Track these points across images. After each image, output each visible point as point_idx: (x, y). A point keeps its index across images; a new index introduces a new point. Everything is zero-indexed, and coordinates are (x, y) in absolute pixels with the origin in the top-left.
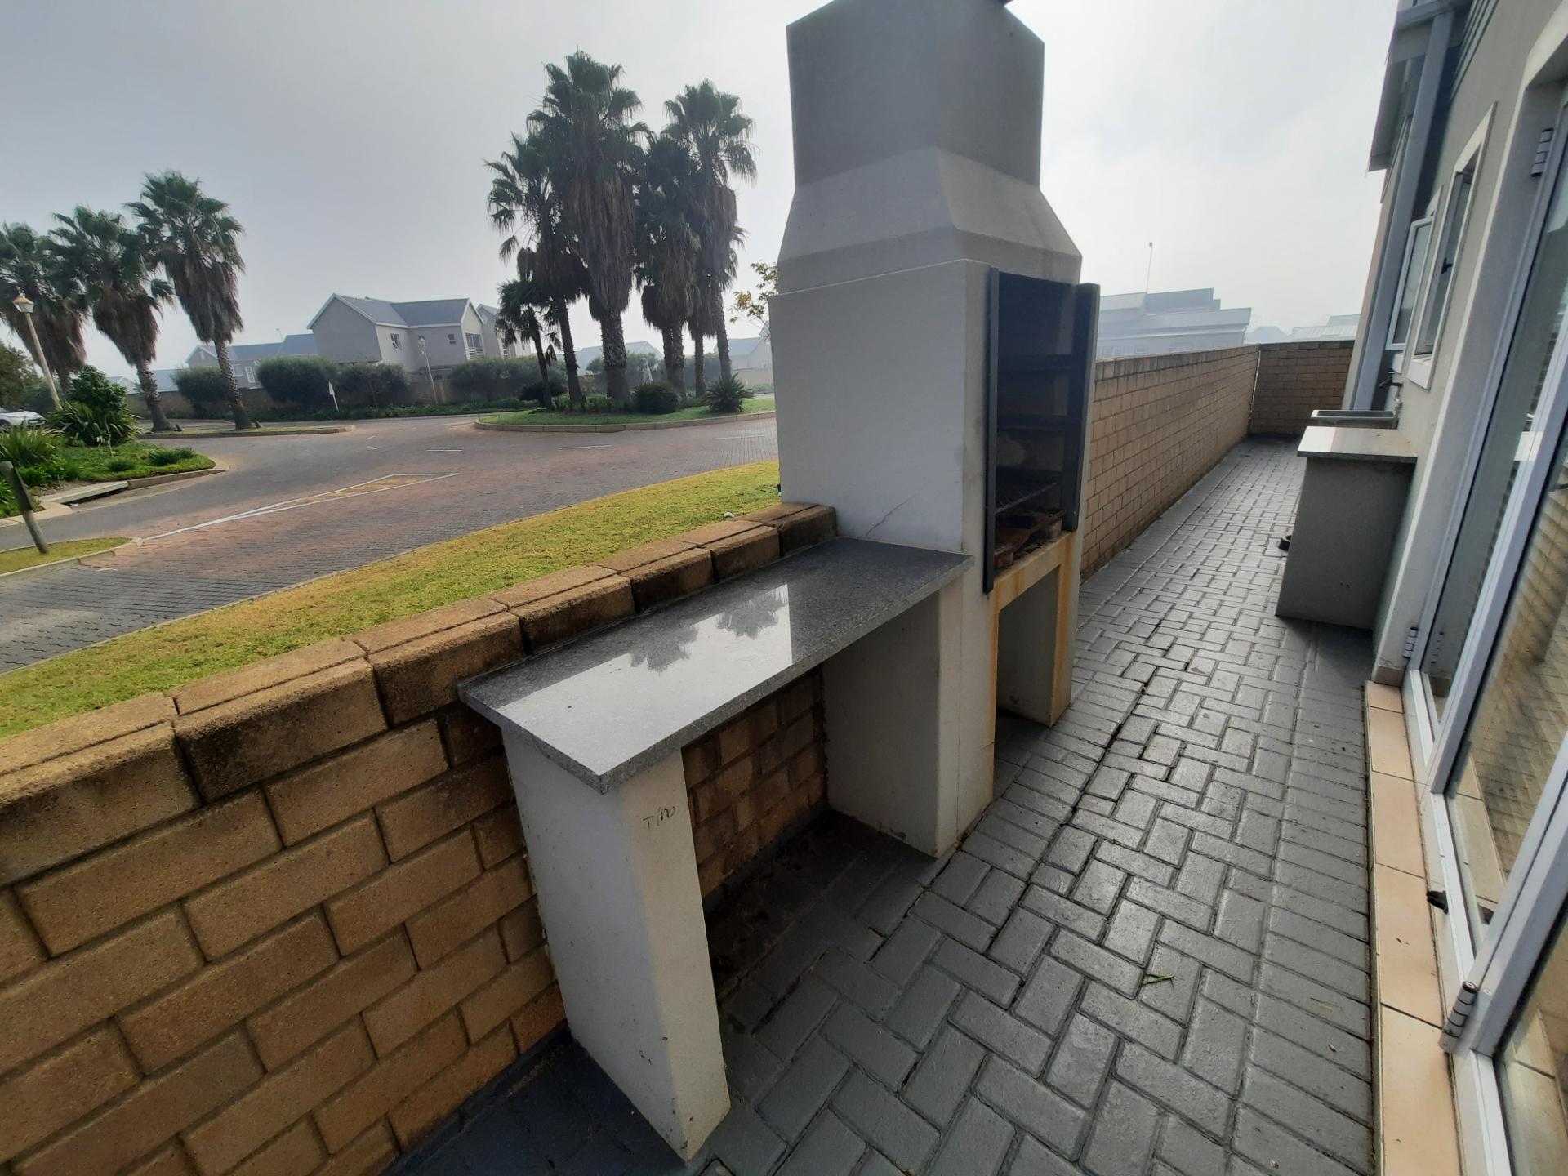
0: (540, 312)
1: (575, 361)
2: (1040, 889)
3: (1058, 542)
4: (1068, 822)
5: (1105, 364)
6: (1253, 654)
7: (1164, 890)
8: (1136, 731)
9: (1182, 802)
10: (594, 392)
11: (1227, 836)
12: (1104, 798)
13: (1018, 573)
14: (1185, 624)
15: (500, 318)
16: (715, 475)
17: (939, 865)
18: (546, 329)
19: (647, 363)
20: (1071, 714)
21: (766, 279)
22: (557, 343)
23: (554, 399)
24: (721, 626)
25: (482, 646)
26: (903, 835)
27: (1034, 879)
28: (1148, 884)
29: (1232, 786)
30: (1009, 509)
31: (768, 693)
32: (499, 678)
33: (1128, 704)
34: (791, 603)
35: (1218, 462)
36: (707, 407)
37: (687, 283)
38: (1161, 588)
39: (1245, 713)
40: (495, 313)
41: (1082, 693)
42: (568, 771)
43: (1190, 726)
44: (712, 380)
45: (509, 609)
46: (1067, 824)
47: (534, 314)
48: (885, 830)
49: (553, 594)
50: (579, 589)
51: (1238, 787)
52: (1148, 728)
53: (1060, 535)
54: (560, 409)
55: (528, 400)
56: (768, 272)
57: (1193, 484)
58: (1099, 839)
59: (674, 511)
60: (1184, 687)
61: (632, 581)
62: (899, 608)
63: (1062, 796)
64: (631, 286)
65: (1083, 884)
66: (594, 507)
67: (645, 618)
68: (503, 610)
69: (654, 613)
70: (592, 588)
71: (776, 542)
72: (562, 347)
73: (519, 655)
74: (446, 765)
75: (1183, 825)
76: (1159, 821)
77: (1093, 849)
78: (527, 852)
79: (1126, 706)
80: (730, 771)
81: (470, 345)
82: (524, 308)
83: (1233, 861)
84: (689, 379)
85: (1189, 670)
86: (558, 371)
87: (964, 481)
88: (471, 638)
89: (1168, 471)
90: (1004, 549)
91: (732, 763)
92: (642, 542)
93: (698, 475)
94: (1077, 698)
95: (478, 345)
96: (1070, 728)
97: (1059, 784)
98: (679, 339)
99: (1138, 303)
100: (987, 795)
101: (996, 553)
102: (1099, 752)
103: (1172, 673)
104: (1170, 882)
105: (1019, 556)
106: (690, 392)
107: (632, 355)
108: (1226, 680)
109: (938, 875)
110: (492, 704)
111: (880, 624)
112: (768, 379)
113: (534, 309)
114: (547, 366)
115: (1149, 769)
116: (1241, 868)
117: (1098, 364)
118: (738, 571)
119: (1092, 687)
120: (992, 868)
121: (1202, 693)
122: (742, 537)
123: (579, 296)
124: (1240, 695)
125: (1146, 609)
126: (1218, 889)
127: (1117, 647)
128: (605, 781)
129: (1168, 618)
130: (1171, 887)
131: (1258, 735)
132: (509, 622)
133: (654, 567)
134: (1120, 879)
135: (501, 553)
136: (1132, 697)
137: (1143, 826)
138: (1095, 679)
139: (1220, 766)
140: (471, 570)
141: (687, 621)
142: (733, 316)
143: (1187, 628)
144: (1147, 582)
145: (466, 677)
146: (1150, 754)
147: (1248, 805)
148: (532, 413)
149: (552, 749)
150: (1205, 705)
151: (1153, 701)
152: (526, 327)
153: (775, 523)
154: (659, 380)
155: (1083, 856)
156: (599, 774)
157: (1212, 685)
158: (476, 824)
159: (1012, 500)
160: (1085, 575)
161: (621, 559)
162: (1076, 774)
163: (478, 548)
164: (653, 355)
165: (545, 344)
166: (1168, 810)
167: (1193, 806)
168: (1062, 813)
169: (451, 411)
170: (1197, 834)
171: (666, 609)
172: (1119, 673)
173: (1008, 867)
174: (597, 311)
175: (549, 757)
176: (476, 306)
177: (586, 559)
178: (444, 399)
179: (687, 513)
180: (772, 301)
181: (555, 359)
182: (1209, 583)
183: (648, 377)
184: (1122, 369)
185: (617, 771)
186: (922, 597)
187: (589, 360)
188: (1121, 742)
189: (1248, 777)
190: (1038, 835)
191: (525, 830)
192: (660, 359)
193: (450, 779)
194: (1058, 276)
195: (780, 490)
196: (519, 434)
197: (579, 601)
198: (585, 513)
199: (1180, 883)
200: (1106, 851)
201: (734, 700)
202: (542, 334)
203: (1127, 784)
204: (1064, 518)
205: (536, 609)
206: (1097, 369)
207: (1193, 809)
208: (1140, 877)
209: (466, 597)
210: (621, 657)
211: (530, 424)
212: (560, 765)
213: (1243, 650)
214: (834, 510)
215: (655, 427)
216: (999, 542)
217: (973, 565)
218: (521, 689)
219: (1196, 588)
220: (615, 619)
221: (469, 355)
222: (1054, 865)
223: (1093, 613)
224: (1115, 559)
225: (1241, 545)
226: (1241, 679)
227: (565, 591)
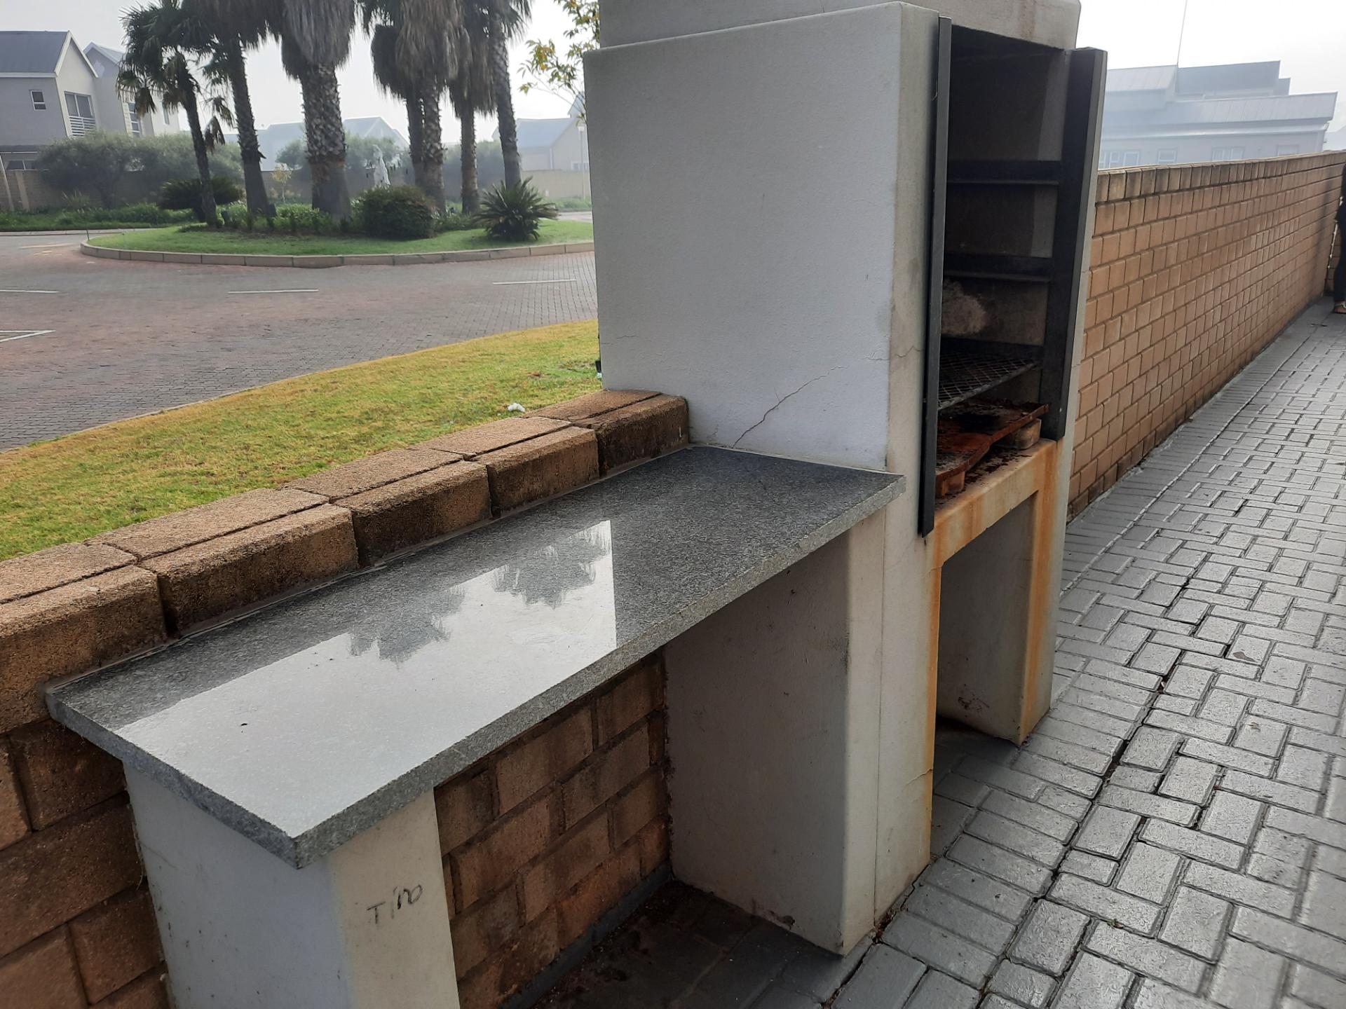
0: (197, 62)
1: (256, 146)
2: (1003, 1001)
3: (1035, 455)
4: (1045, 895)
5: (1111, 177)
6: (1327, 631)
7: (1192, 998)
8: (1151, 750)
9: (1218, 861)
10: (289, 200)
11: (1286, 913)
12: (1102, 856)
13: (971, 504)
14: (1225, 584)
15: (126, 68)
16: (492, 343)
17: (847, 966)
18: (208, 91)
19: (381, 155)
20: (1050, 724)
21: (582, 21)
22: (226, 113)
23: (219, 208)
24: (502, 586)
25: (91, 623)
26: (790, 921)
27: (993, 985)
28: (1168, 989)
29: (1294, 835)
30: (958, 404)
31: (578, 695)
32: (121, 678)
33: (1138, 709)
34: (616, 549)
35: (1280, 333)
36: (481, 232)
37: (449, 23)
38: (1190, 528)
39: (1314, 721)
40: (117, 59)
41: (1067, 692)
42: (242, 832)
43: (1230, 742)
44: (489, 187)
45: (139, 561)
46: (1044, 897)
47: (185, 65)
48: (760, 913)
49: (218, 536)
50: (264, 527)
51: (1301, 836)
52: (1167, 745)
53: (1036, 444)
54: (232, 226)
55: (175, 208)
56: (583, 12)
57: (1241, 367)
58: (1094, 920)
59: (425, 400)
60: (1223, 681)
61: (354, 513)
62: (788, 557)
63: (1037, 853)
64: (353, 22)
65: (1067, 992)
66: (289, 391)
67: (375, 575)
68: (128, 564)
69: (390, 567)
70: (285, 526)
71: (594, 454)
72: (235, 123)
73: (157, 638)
74: (23, 827)
75: (1219, 896)
76: (1183, 890)
77: (1083, 936)
78: (165, 970)
79: (1134, 712)
80: (513, 823)
81: (73, 112)
82: (168, 54)
83: (1298, 953)
84: (451, 185)
85: (1231, 656)
86: (228, 162)
87: (890, 359)
88: (72, 610)
89: (1204, 347)
90: (950, 465)
91: (517, 811)
92: (371, 449)
93: (465, 343)
94: (1060, 700)
95: (86, 112)
96: (1047, 745)
97: (1031, 835)
98: (434, 117)
99: (1165, 83)
100: (920, 852)
101: (938, 473)
102: (1094, 783)
103: (1204, 661)
104: (1201, 986)
105: (973, 477)
106: (453, 205)
107: (355, 140)
108: (1286, 671)
109: (844, 983)
110: (107, 721)
111: (755, 584)
112: (582, 186)
113: (187, 55)
114: (209, 153)
115: (1168, 809)
116: (1309, 964)
117: (1101, 177)
118: (530, 498)
119: (1084, 681)
120: (929, 968)
121: (1250, 692)
122: (539, 443)
123: (264, 37)
124: (1305, 694)
125: (1167, 562)
126: (1275, 997)
127: (1121, 620)
128: (305, 845)
129: (1200, 575)
130: (1201, 993)
131: (1334, 756)
132: (140, 582)
133: (392, 491)
134: (1124, 982)
135: (126, 467)
136: (1144, 697)
137: (1159, 898)
138: (1088, 669)
139: (1275, 804)
140: (72, 495)
141: (449, 579)
142: (525, 82)
143: (1227, 591)
144: (1169, 521)
145: (61, 677)
146: (1169, 787)
147: (1319, 863)
148: (184, 231)
149: (212, 795)
150: (1254, 710)
151: (1175, 704)
152: (171, 86)
153: (591, 421)
154: (400, 182)
155: (1068, 946)
156: (293, 836)
157: (1264, 679)
158: (76, 926)
159: (965, 389)
160: (1074, 508)
161: (335, 478)
162: (1057, 818)
163: (87, 460)
164: (390, 142)
165: (206, 116)
166: (1197, 873)
167: (1235, 867)
168: (1037, 879)
169: (41, 224)
170: (1241, 909)
171: (412, 559)
172: (1124, 661)
173: (953, 967)
174: (295, 63)
175: (206, 808)
176: (82, 47)
177: (276, 477)
178: (26, 203)
179: (449, 403)
180: (590, 60)
181: (222, 141)
182: (1262, 522)
183: (383, 179)
184: (1138, 186)
185: (324, 829)
186: (823, 541)
187: (281, 145)
188: (1126, 769)
189: (1318, 820)
190: (999, 916)
191: (164, 933)
192: (402, 149)
193: (30, 852)
194: (1041, 36)
195: (599, 369)
196: (159, 266)
197: (263, 547)
198: (273, 401)
199: (1215, 987)
200: (1103, 939)
201: (523, 707)
202: (200, 99)
203: (1135, 833)
204: (1043, 417)
205: (188, 560)
206: (1100, 185)
207: (1234, 871)
208: (1155, 978)
209: (63, 541)
210: (332, 640)
211: (179, 249)
212: (227, 821)
213: (1309, 624)
214: (686, 402)
215: (394, 262)
216: (943, 454)
217: (903, 490)
218: (159, 696)
219: (1242, 529)
220: (325, 576)
221: (70, 129)
222: (1023, 963)
223: (1087, 566)
224: (1120, 483)
225: (1311, 464)
226: (1308, 669)
227: (240, 530)
